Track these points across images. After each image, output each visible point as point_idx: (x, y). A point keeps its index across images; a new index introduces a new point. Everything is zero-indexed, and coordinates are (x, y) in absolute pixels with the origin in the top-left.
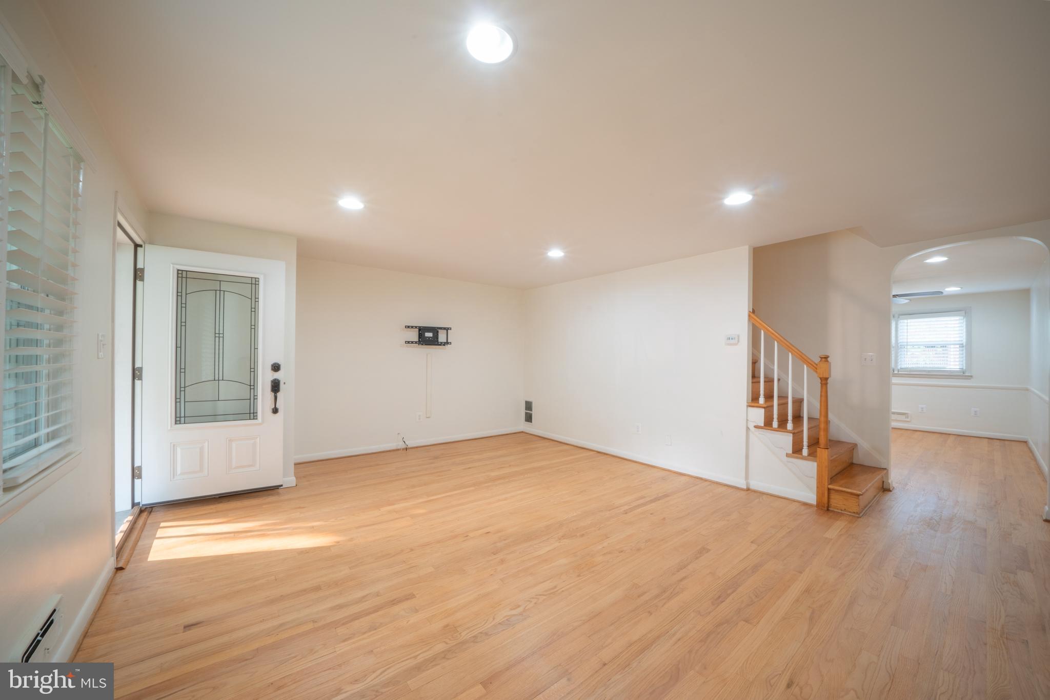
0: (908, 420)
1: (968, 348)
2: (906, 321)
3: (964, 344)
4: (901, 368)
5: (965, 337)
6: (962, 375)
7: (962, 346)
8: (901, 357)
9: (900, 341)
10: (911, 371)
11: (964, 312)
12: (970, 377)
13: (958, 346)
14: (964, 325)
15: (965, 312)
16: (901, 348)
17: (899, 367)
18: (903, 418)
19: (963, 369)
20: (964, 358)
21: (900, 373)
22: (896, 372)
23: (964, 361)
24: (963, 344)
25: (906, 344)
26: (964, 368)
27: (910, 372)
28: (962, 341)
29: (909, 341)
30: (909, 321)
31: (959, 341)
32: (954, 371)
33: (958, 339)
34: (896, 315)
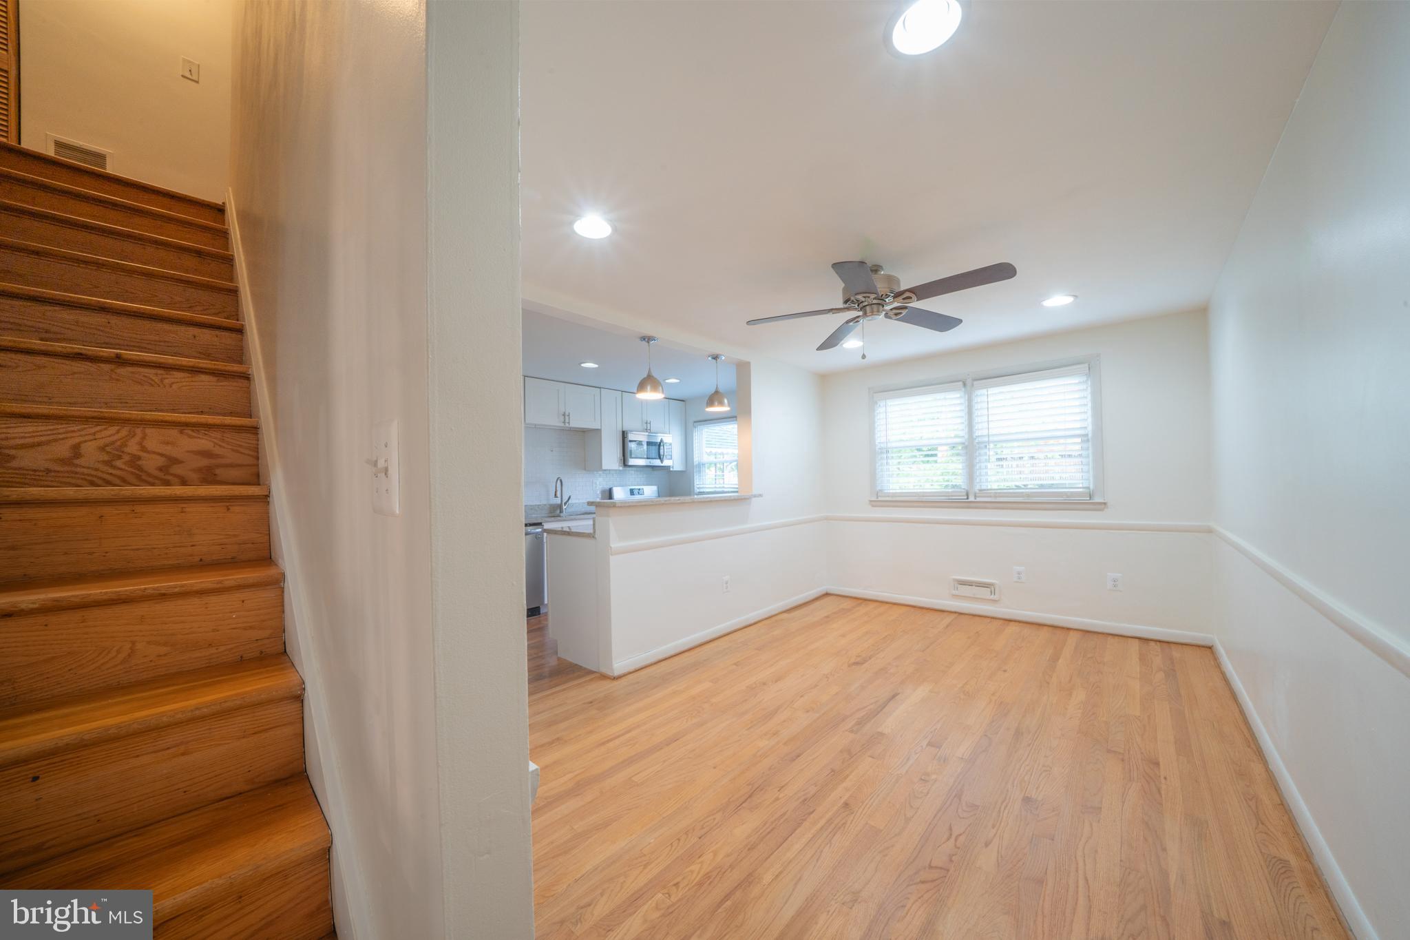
0: (993, 597)
1: (1097, 441)
2: (984, 391)
3: (1090, 435)
4: (980, 490)
5: (1090, 420)
6: (1088, 502)
7: (1086, 439)
8: (980, 468)
9: (977, 433)
10: (997, 495)
11: (1087, 365)
12: (1103, 506)
13: (1079, 440)
14: (1088, 394)
15: (1090, 367)
16: (979, 448)
17: (977, 488)
18: (984, 593)
19: (1088, 488)
20: (1091, 458)
21: (978, 499)
22: (972, 499)
23: (1091, 472)
24: (1087, 435)
25: (986, 439)
26: (1092, 487)
27: (996, 497)
28: (1085, 428)
29: (991, 432)
30: (992, 391)
31: (1081, 428)
32: (1073, 494)
33: (1078, 425)
34: (969, 382)
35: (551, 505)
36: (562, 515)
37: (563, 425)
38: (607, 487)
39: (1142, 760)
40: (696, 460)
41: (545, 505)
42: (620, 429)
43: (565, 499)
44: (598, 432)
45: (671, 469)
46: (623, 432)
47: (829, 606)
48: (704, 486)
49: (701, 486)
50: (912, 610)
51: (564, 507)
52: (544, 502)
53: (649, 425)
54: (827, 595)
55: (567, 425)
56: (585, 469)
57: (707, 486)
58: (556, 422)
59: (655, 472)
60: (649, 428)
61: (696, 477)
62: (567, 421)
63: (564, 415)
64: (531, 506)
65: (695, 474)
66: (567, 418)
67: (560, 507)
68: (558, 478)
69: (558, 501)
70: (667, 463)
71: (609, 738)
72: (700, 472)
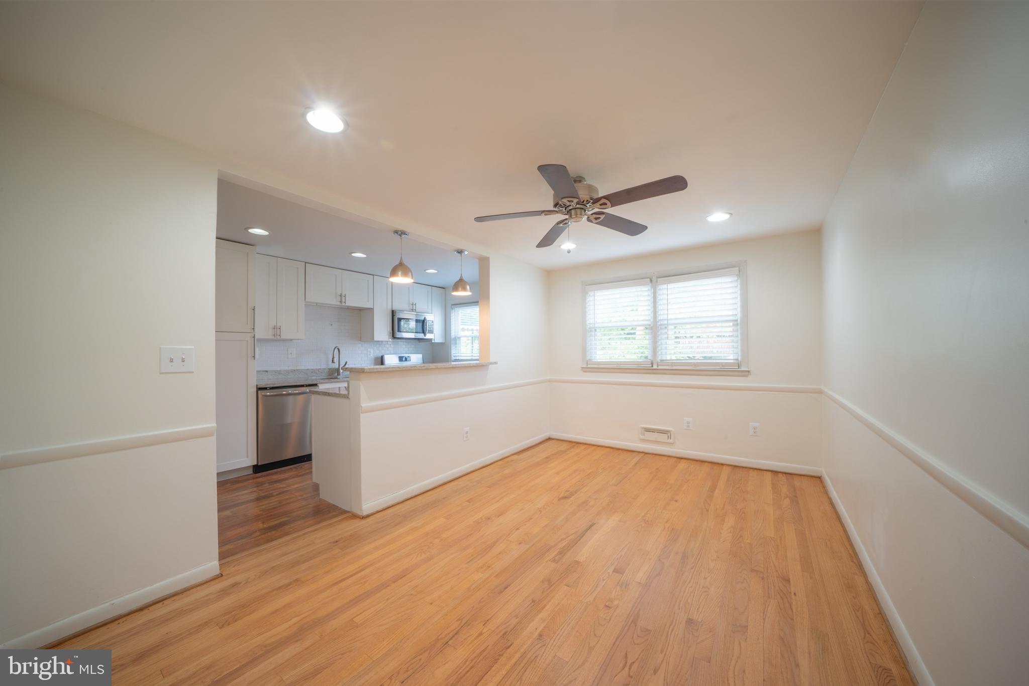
0: (669, 441)
1: (744, 324)
2: (665, 286)
3: (739, 321)
4: (661, 361)
5: (739, 310)
6: (736, 370)
7: (736, 323)
8: (662, 344)
9: (659, 318)
10: (673, 364)
11: (737, 268)
12: (747, 373)
13: (731, 324)
14: (738, 290)
15: (739, 269)
16: (661, 329)
17: (659, 358)
18: (663, 438)
19: (737, 360)
20: (739, 338)
21: (660, 367)
22: (655, 367)
23: (739, 347)
24: (737, 320)
25: (666, 322)
26: (740, 359)
27: (672, 366)
28: (736, 315)
29: (670, 317)
30: (671, 286)
31: (733, 315)
32: (727, 364)
33: (730, 313)
34: (654, 279)
35: (330, 369)
36: (339, 377)
37: (339, 304)
38: (380, 355)
39: (777, 577)
40: (453, 335)
41: (325, 369)
42: (390, 308)
43: (342, 364)
44: (371, 310)
45: (433, 341)
46: (393, 311)
47: (551, 448)
48: (459, 355)
49: (457, 355)
50: (612, 450)
51: (341, 371)
52: (323, 367)
53: (414, 306)
54: (550, 439)
55: (343, 304)
56: (360, 340)
57: (462, 355)
58: (335, 302)
59: (421, 343)
60: (414, 308)
61: (453, 347)
62: (343, 300)
63: (341, 296)
64: (312, 369)
65: (452, 346)
66: (343, 298)
67: (338, 370)
68: (336, 347)
69: (336, 366)
70: (428, 336)
71: (344, 577)
72: (456, 344)
